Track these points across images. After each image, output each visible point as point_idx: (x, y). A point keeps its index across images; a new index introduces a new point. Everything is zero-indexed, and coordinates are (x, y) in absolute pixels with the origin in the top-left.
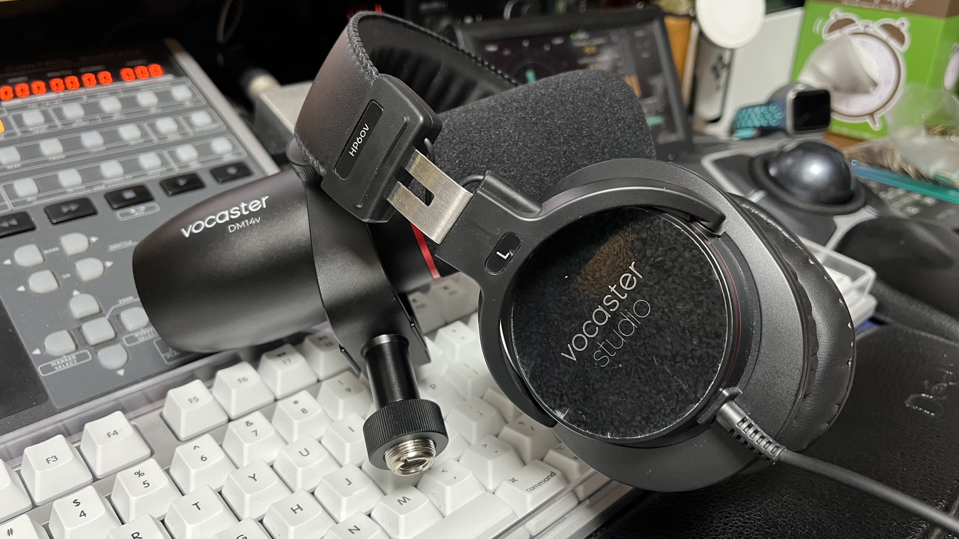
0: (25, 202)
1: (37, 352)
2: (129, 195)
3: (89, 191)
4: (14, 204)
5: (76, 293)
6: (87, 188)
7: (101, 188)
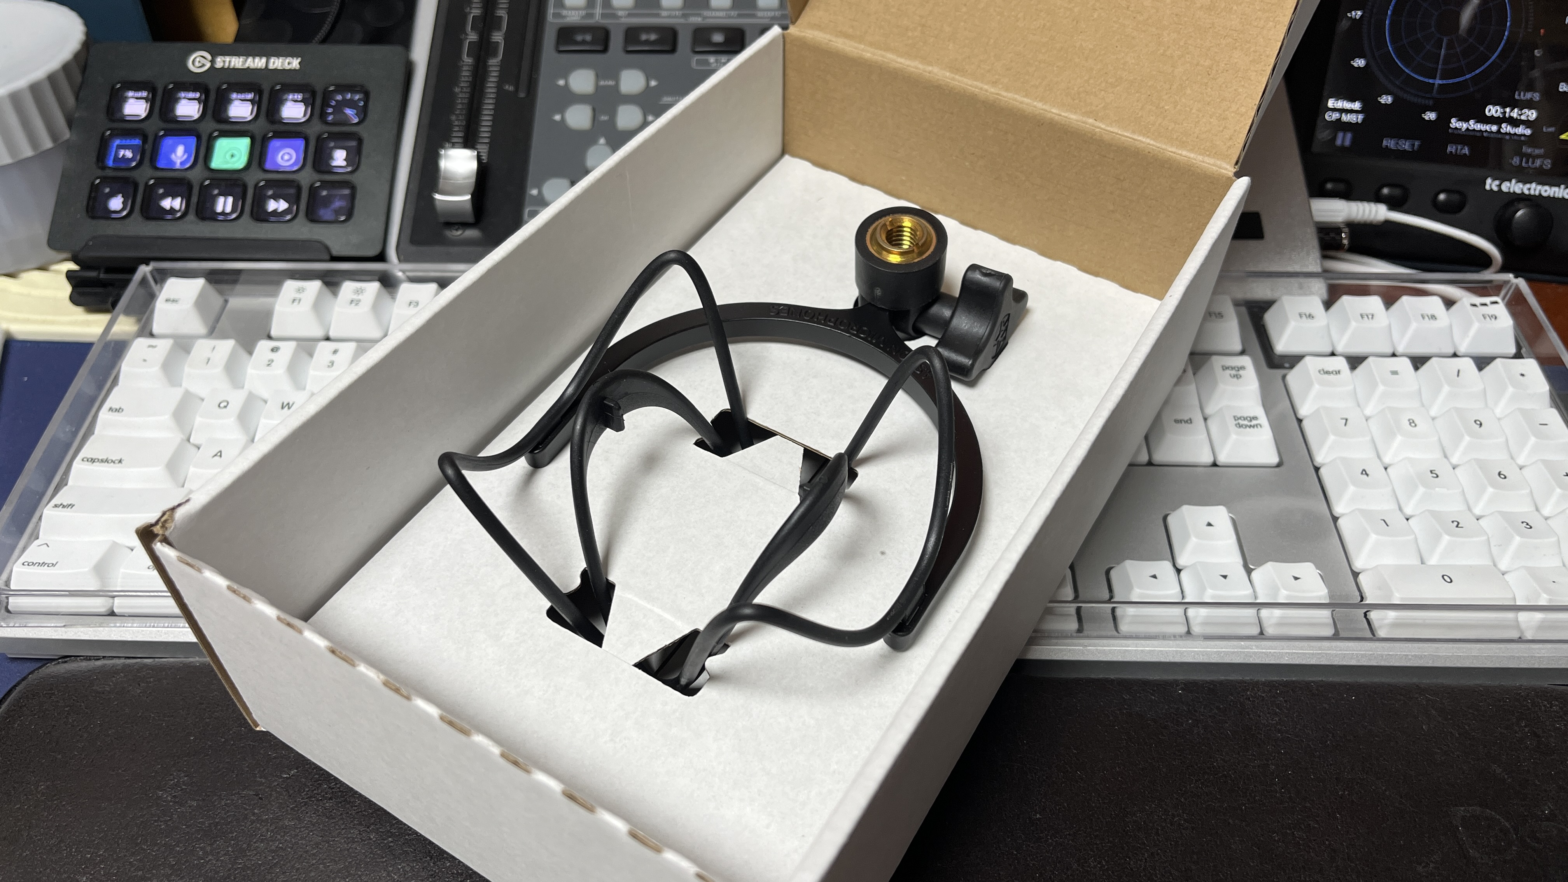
0: (614, 16)
1: (534, 192)
2: (718, 38)
3: (682, 21)
4: (603, 16)
5: (602, 141)
6: (684, 16)
7: (696, 20)
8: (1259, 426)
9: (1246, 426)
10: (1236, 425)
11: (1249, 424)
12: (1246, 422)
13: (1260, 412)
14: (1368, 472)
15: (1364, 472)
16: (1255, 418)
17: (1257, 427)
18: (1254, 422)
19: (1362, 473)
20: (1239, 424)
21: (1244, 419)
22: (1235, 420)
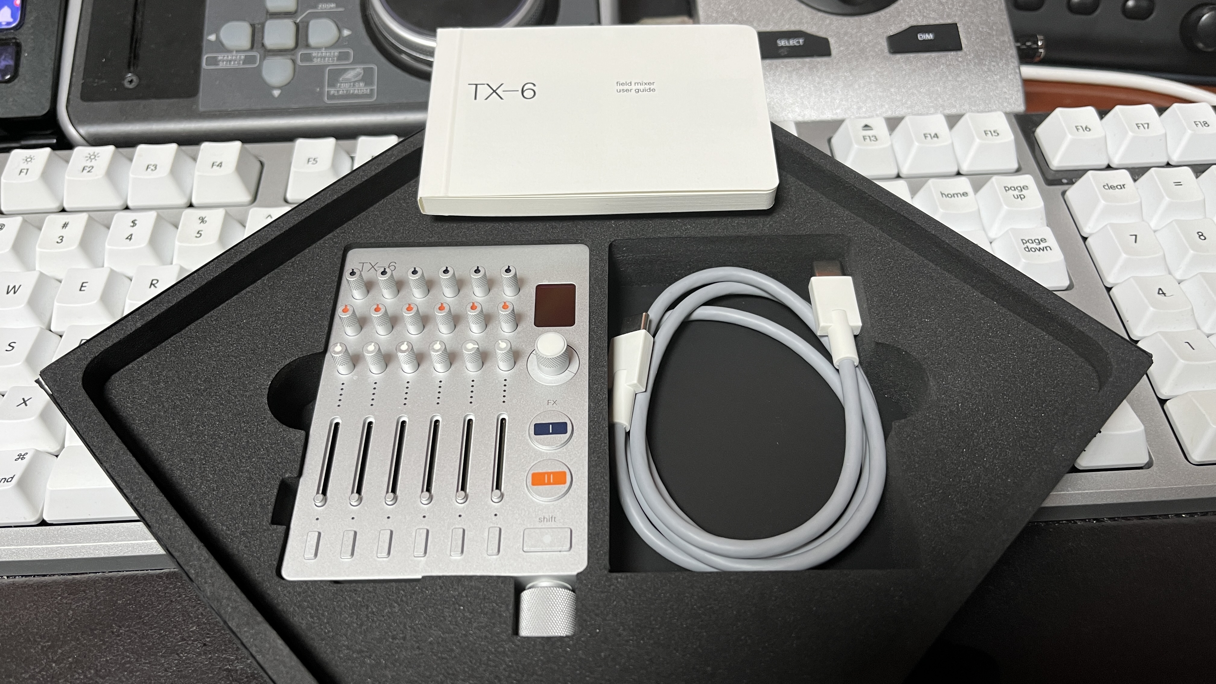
1: (212, 37)
8: (1048, 248)
9: (1036, 249)
10: (1025, 248)
11: (1038, 247)
12: (1034, 245)
13: (1047, 233)
14: (1165, 292)
15: (1161, 292)
16: (1043, 240)
17: (1047, 250)
18: (1042, 245)
19: (1159, 293)
20: (1028, 248)
21: (1033, 243)
22: (1023, 243)
